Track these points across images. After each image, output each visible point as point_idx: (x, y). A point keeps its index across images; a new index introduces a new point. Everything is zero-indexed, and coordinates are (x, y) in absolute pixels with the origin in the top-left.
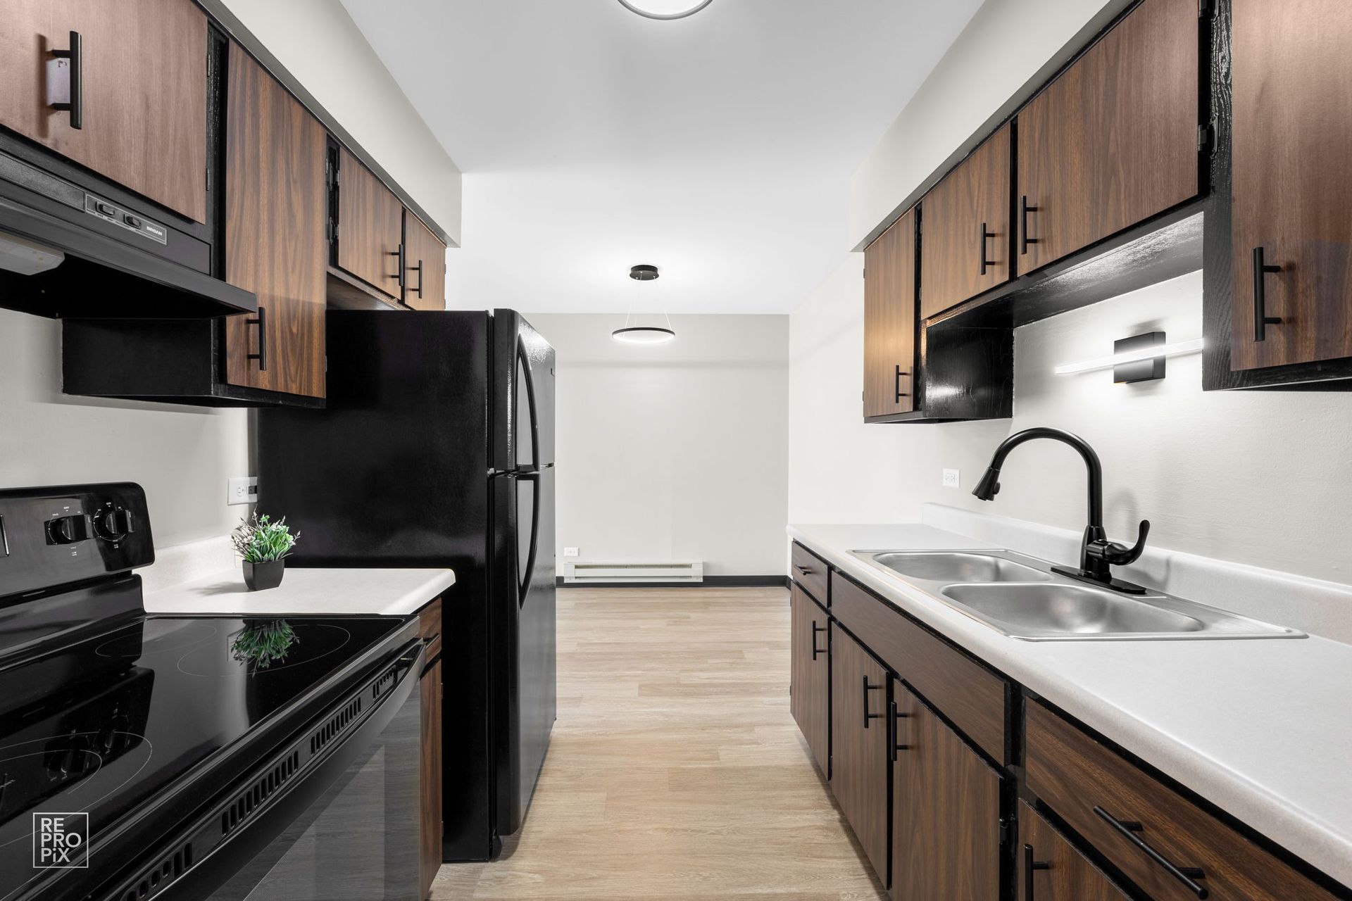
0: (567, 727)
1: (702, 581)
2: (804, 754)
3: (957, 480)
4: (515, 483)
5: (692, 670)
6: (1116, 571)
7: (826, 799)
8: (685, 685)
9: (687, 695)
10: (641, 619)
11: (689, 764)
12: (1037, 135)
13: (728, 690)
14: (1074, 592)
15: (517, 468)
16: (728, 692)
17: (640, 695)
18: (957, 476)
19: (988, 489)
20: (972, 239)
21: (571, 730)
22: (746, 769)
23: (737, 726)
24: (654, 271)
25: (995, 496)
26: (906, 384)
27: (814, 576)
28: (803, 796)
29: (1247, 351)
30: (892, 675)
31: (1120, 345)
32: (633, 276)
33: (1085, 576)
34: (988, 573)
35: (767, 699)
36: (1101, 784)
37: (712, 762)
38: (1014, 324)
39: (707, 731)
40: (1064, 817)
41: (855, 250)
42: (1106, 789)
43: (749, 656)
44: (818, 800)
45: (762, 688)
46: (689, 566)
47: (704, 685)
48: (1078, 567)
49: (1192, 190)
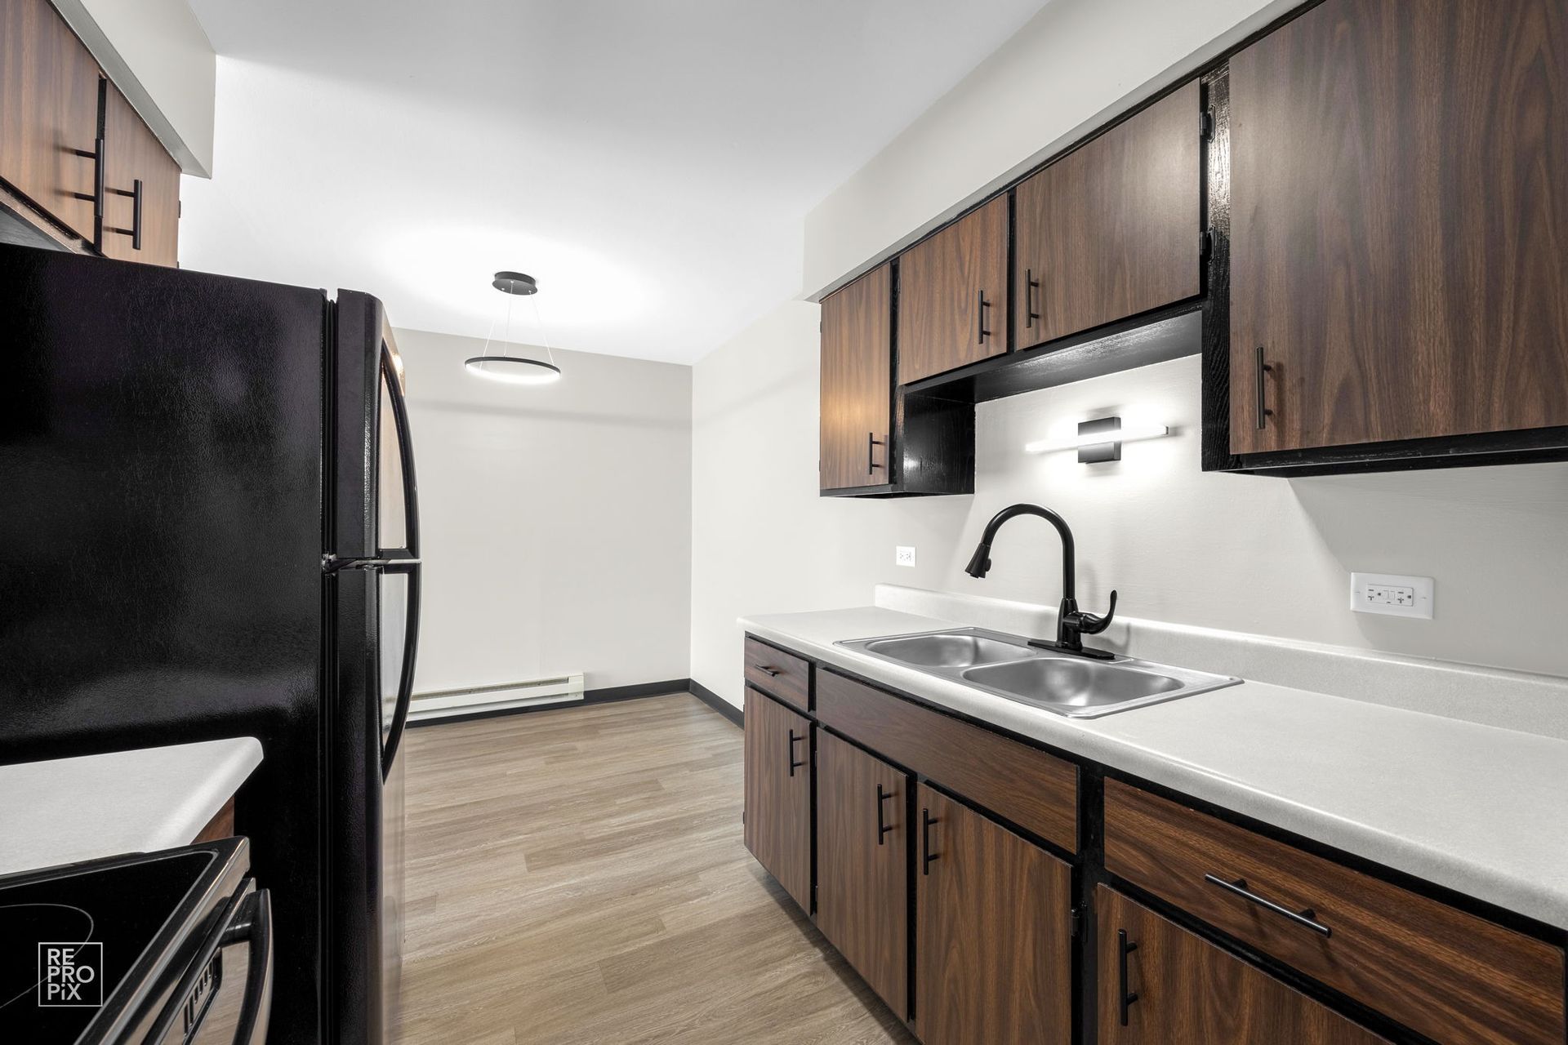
0: (421, 947)
1: (583, 698)
2: (763, 891)
3: (913, 559)
4: (375, 580)
5: (597, 819)
6: (1086, 640)
7: (803, 937)
8: (591, 841)
9: (598, 853)
10: (506, 761)
11: (625, 946)
12: (1038, 210)
13: (652, 834)
14: (1065, 664)
15: (380, 554)
16: (652, 837)
17: (530, 870)
18: (913, 554)
19: (980, 566)
20: (963, 305)
21: (429, 950)
22: (701, 931)
23: (676, 878)
24: (530, 283)
25: (987, 573)
26: (881, 454)
27: (787, 677)
28: (777, 943)
29: (1244, 439)
30: (912, 779)
31: (1084, 427)
32: (496, 285)
33: (1063, 647)
34: (969, 654)
35: (703, 835)
36: (1198, 851)
37: (656, 935)
38: (976, 400)
39: (638, 895)
40: (1154, 892)
41: (810, 299)
42: (1204, 854)
43: (667, 785)
44: (795, 941)
45: (696, 822)
46: (566, 680)
47: (620, 835)
48: (1055, 640)
49: (1194, 289)
